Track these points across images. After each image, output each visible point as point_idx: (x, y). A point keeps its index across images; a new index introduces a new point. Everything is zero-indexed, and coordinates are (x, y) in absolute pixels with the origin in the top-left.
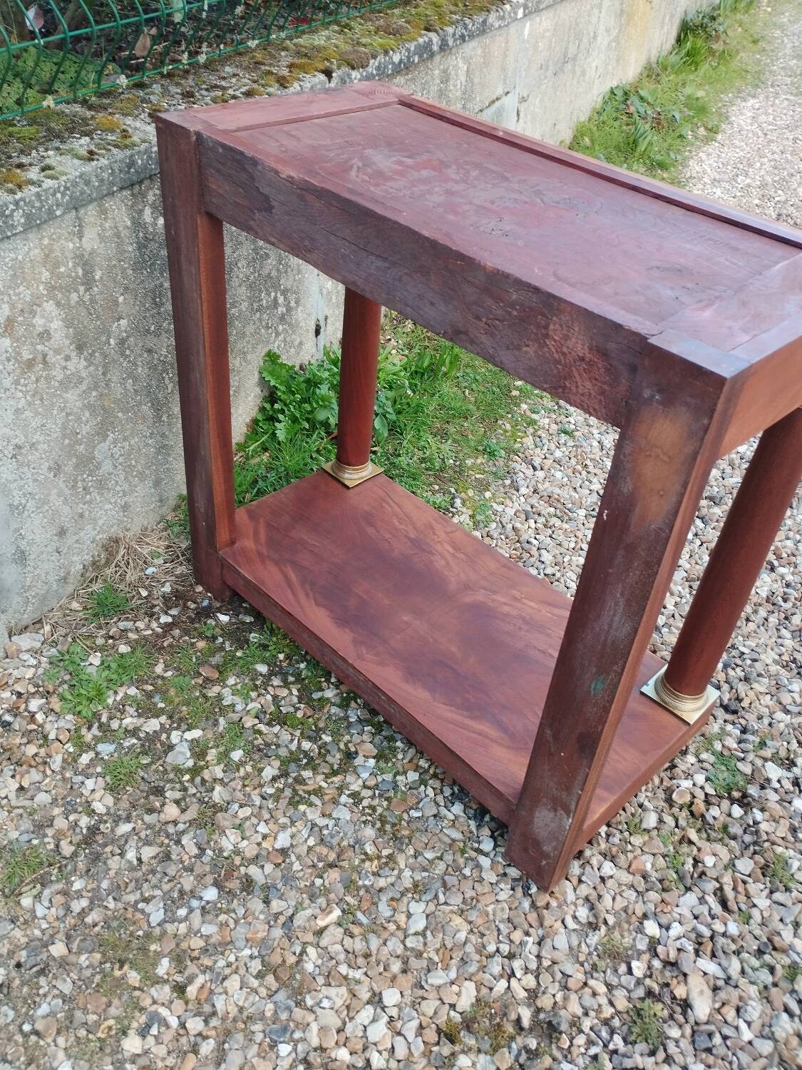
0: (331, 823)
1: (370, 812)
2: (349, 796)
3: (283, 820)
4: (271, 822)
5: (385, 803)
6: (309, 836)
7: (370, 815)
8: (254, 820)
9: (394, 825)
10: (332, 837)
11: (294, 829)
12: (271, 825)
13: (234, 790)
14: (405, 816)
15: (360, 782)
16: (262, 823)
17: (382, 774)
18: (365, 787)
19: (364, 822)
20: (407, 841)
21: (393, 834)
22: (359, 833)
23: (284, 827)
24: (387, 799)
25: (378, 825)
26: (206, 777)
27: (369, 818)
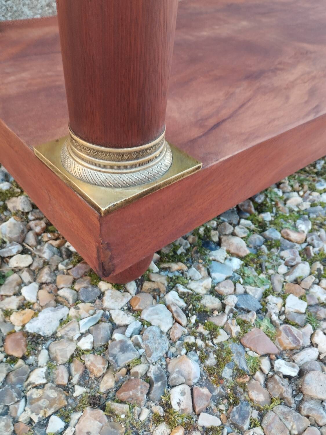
0: (134, 325)
1: (206, 333)
2: (182, 296)
3: (65, 293)
4: (47, 288)
5: (236, 329)
6: (89, 332)
7: (204, 339)
8: (26, 276)
9: (239, 373)
10: (124, 348)
11: (72, 312)
12: (44, 293)
13: (30, 229)
14: (265, 364)
15: (208, 283)
16: (35, 286)
17: (245, 283)
18: (213, 292)
19: (190, 347)
20: (255, 414)
21: (233, 389)
22: (173, 362)
23: (58, 302)
24: (242, 323)
25: (212, 361)
26: (10, 206)
27: (200, 342)
